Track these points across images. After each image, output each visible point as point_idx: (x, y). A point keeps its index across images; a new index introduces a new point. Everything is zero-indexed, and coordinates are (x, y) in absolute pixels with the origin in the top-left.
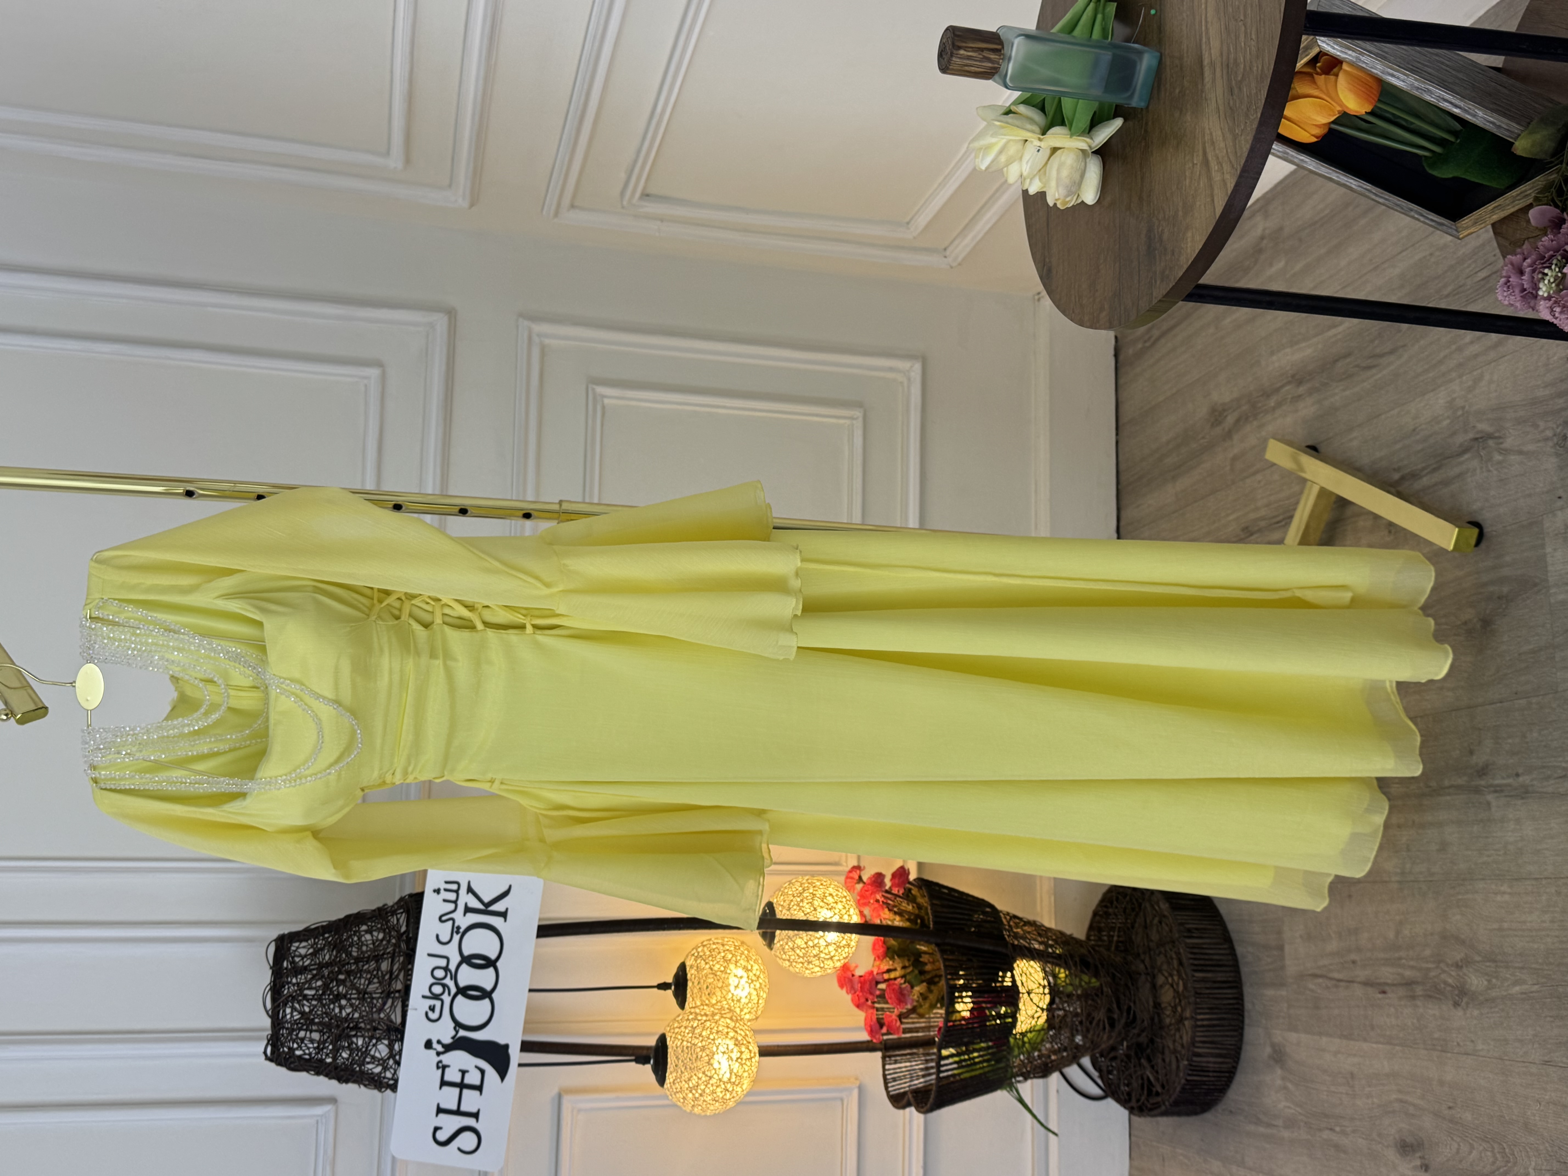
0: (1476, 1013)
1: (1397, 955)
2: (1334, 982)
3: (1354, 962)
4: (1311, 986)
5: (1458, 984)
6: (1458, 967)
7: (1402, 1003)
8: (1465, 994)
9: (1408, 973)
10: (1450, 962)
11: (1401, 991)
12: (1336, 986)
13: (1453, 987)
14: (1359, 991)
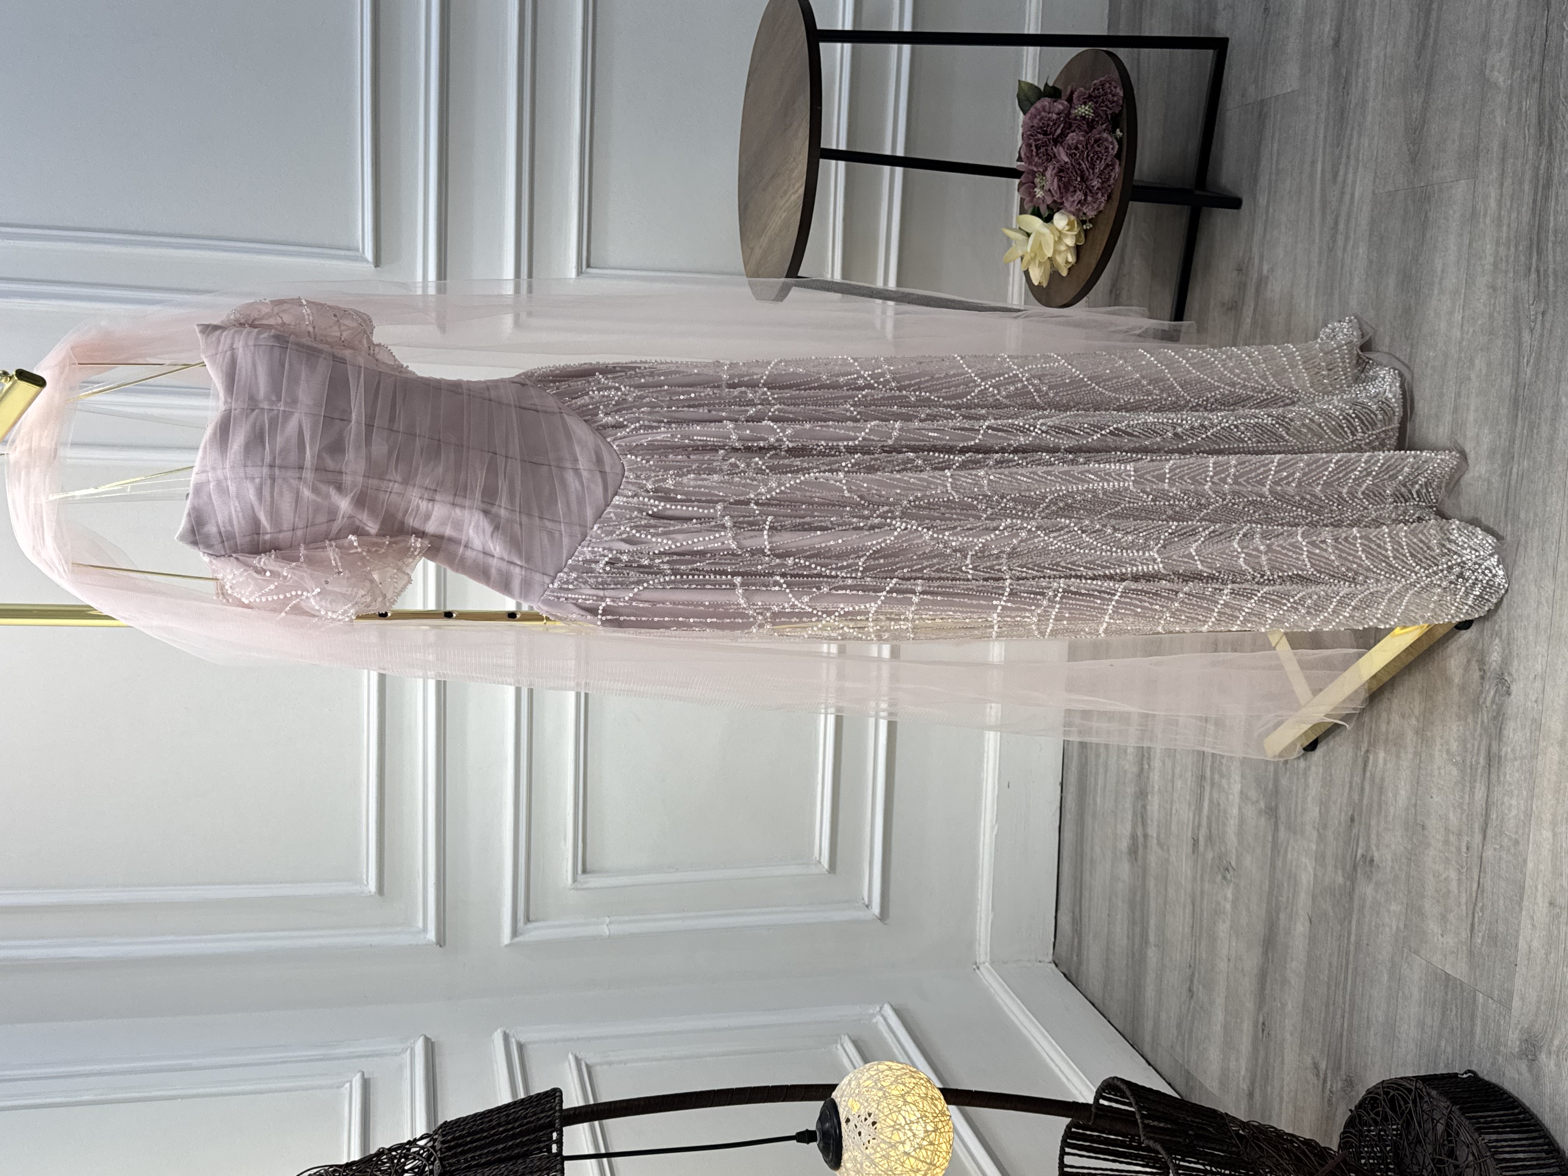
0: (1515, 663)
1: (1469, 771)
2: (1479, 896)
3: (1468, 849)
4: (1479, 941)
5: (1495, 682)
6: (1482, 678)
7: (1502, 779)
8: (1502, 674)
9: (1482, 761)
10: (1480, 688)
11: (1494, 777)
12: (1483, 891)
13: (1496, 692)
14: (1489, 853)
